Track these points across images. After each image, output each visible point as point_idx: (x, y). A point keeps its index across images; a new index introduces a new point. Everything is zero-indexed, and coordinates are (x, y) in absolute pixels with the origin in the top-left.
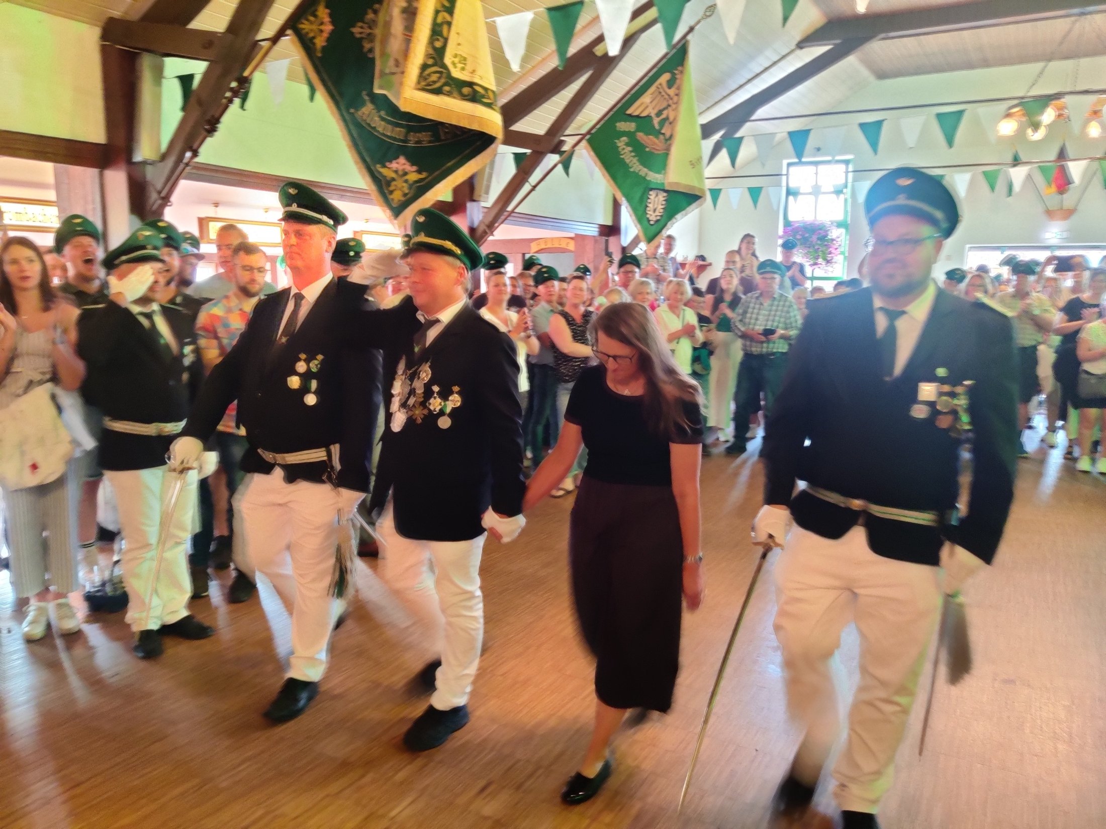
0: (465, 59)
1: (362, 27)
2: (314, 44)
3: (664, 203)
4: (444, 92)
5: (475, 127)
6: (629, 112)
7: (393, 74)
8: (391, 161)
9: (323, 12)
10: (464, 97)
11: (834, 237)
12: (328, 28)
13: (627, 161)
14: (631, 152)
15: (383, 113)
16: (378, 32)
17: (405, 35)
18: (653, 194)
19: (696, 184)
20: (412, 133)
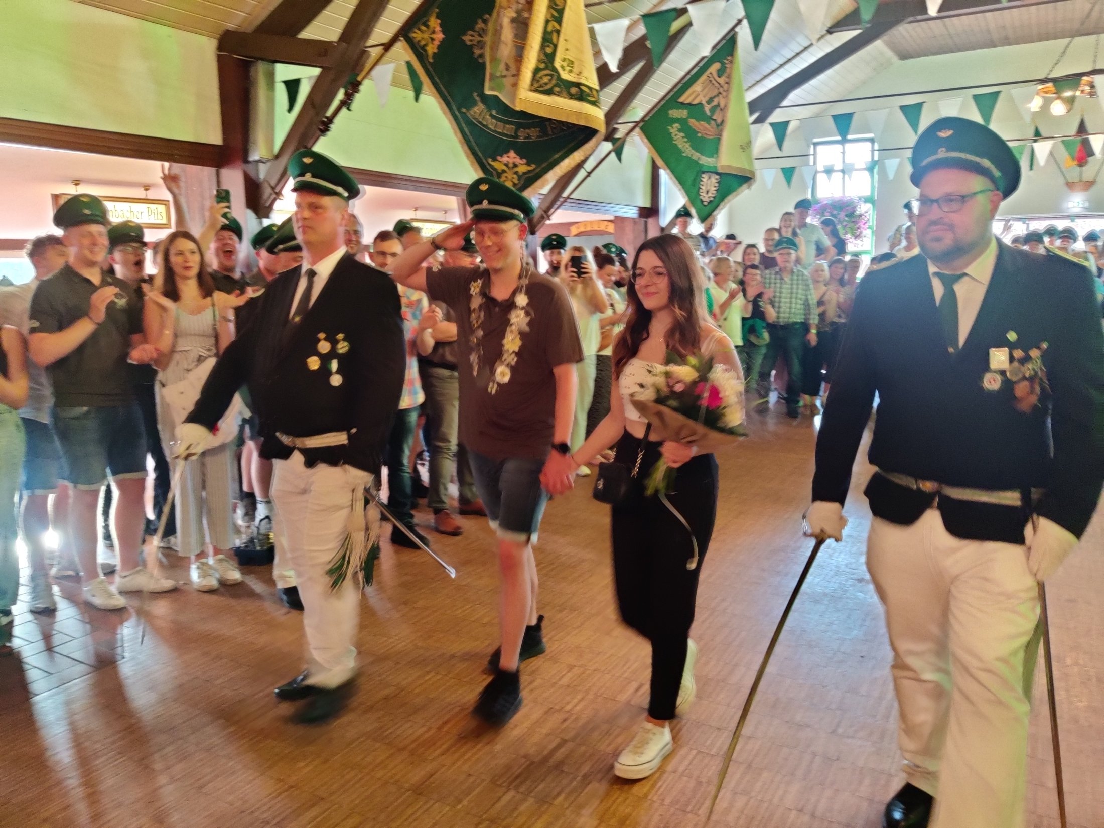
0: (572, 62)
1: (472, 36)
2: (425, 51)
3: (717, 185)
4: (556, 93)
5: (582, 123)
6: (681, 100)
7: (505, 77)
8: (502, 156)
9: (434, 22)
10: (572, 97)
11: (863, 212)
12: (439, 36)
13: (680, 146)
14: (683, 137)
15: (494, 113)
16: (488, 39)
17: (514, 41)
18: (705, 177)
19: (746, 166)
20: (522, 130)
